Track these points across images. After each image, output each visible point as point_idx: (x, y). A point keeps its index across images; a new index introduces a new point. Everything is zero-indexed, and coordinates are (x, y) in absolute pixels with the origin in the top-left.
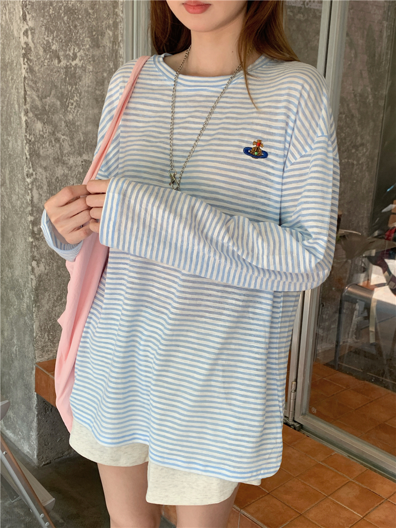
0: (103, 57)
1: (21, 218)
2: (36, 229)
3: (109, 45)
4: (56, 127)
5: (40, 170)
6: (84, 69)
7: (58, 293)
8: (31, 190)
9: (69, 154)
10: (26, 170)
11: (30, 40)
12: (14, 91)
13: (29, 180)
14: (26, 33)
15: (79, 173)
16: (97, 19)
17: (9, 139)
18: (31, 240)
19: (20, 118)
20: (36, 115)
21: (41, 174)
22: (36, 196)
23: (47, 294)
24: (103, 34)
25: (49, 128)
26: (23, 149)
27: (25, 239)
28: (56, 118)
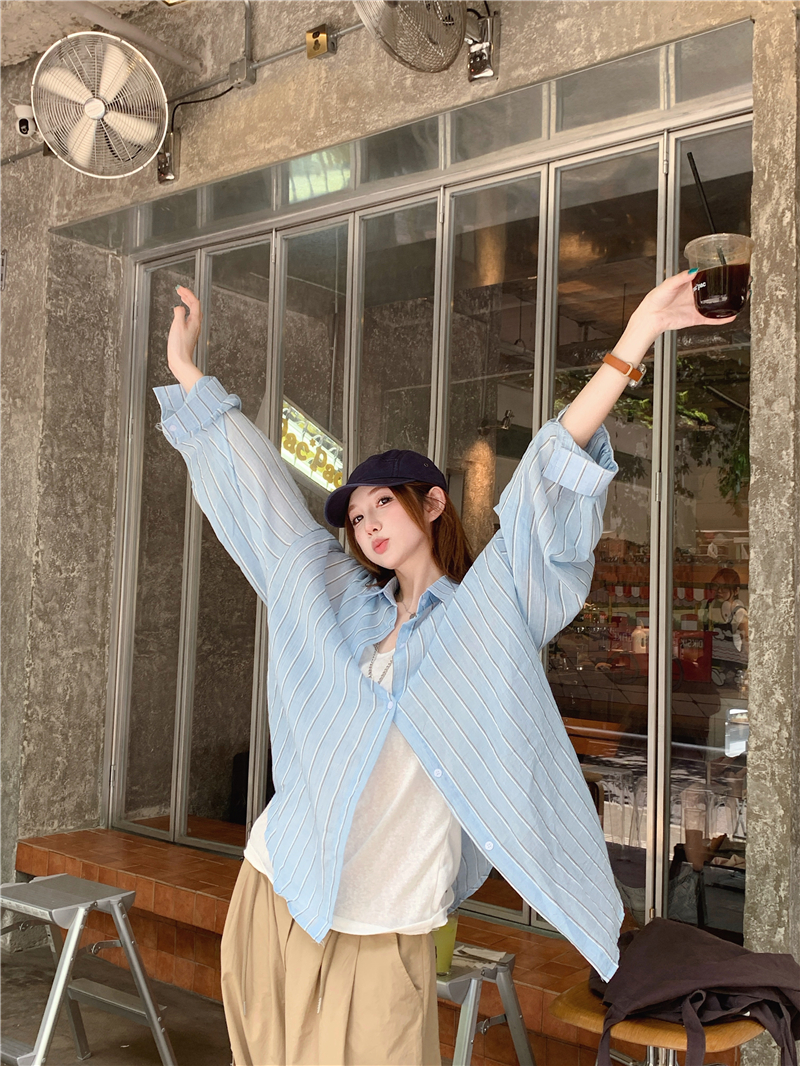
0: (96, 569)
1: (16, 703)
2: (29, 712)
3: (102, 559)
4: (53, 625)
5: (38, 661)
6: (80, 578)
7: (43, 773)
8: (29, 677)
9: (63, 647)
10: (26, 660)
11: (40, 559)
12: (21, 597)
13: (28, 670)
14: (37, 553)
15: (70, 664)
16: (93, 540)
17: (12, 636)
18: (25, 721)
19: (26, 619)
20: (39, 616)
21: (39, 664)
22: (33, 683)
23: (33, 773)
24: (97, 552)
25: (49, 627)
26: (25, 643)
27: (19, 722)
28: (54, 618)
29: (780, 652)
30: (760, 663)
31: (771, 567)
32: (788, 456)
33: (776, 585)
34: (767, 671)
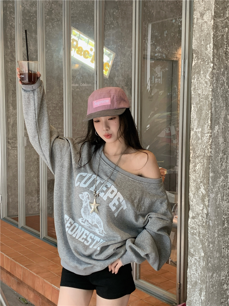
29: (203, 165)
30: (195, 171)
31: (201, 116)
32: (210, 48)
33: (202, 126)
34: (197, 175)
